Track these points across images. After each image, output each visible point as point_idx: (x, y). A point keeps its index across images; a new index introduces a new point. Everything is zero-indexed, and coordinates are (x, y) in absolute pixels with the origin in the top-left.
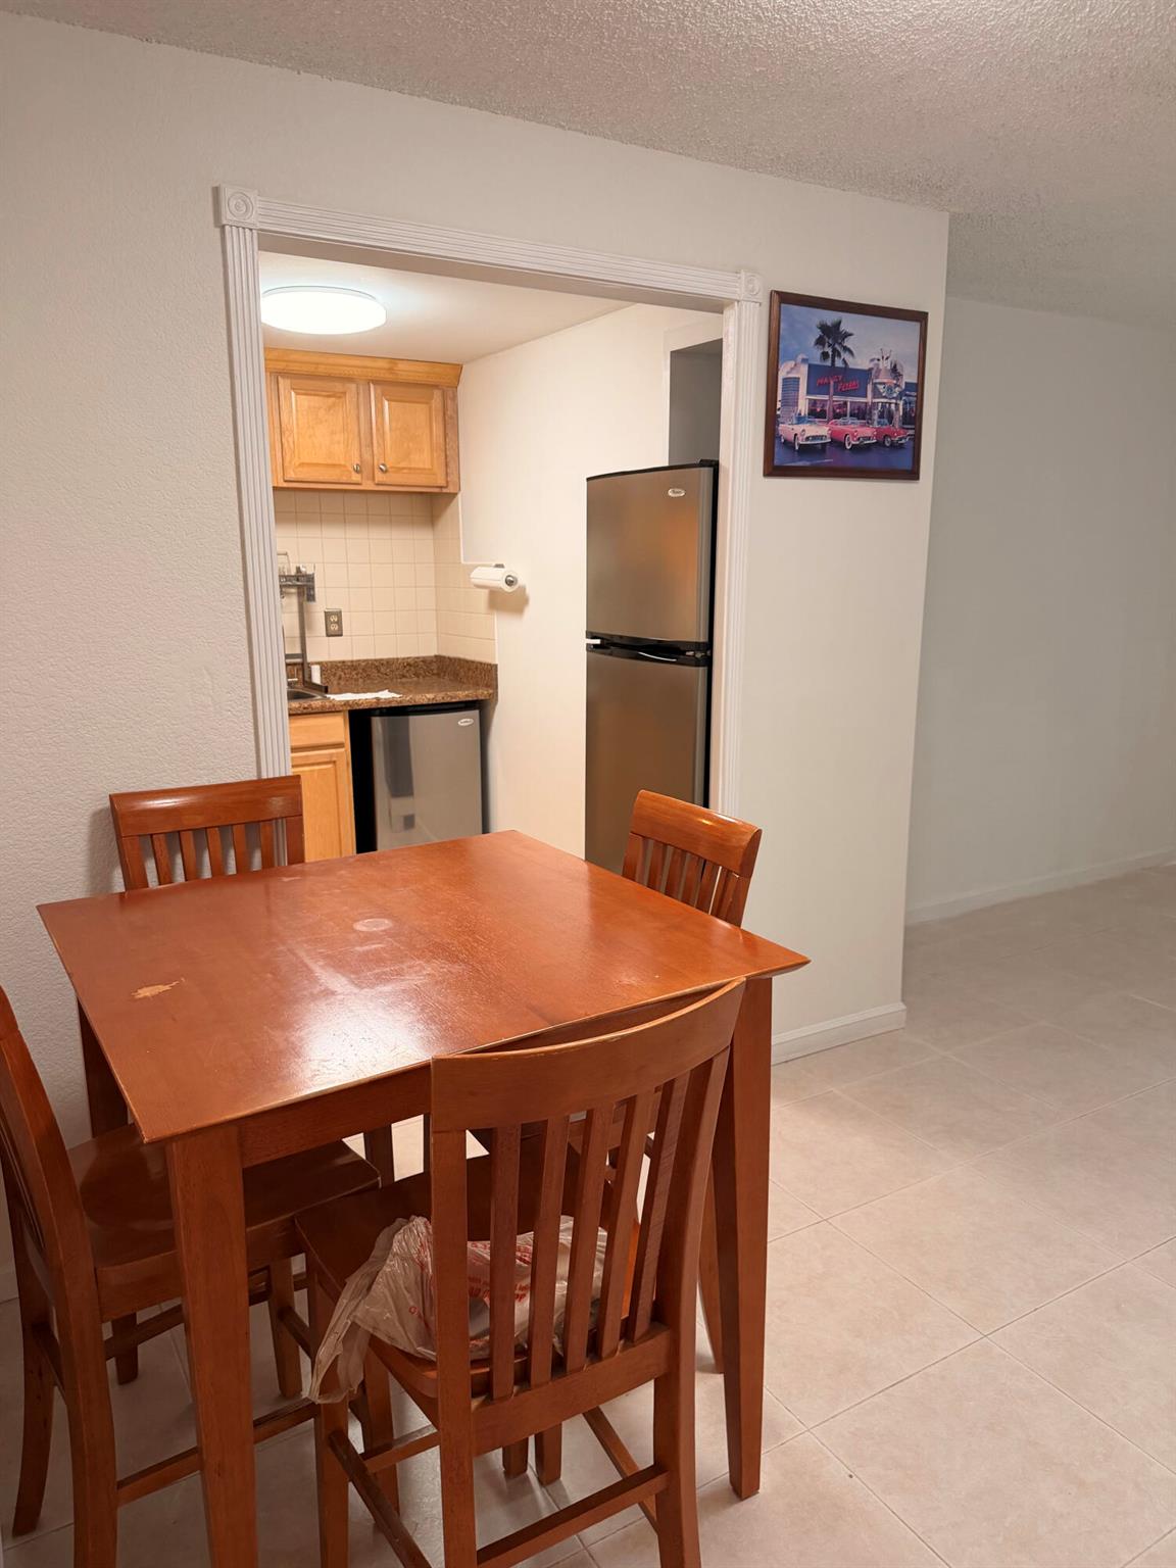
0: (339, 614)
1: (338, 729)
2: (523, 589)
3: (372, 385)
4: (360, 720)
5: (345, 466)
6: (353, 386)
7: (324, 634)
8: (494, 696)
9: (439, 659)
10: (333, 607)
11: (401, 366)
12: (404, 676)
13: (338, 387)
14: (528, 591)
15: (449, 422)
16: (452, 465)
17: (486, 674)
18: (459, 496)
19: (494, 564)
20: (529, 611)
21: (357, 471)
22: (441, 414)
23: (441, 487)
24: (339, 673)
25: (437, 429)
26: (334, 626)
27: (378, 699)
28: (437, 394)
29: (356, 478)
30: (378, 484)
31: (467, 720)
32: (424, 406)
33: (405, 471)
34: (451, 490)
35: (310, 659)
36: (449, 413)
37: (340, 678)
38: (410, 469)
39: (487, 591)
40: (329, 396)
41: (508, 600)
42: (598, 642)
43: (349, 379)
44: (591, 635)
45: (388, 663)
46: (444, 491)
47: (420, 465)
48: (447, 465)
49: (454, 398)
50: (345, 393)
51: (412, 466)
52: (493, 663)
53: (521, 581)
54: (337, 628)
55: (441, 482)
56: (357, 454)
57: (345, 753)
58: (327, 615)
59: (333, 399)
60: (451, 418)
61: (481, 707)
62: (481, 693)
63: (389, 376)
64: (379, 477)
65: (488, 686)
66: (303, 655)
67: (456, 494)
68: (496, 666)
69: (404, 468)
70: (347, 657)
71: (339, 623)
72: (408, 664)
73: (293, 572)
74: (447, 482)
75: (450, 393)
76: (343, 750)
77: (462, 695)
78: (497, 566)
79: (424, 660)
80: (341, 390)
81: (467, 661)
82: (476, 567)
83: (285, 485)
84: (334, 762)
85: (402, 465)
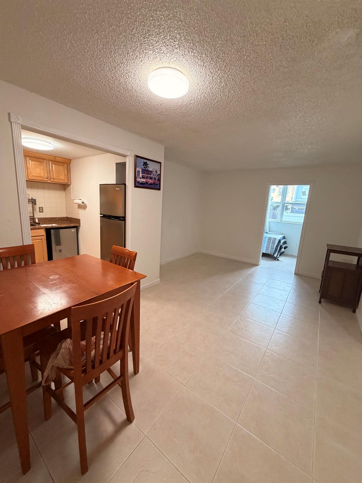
1: (43, 232)
2: (86, 204)
3: (50, 161)
4: (48, 231)
5: (43, 177)
6: (46, 161)
7: (39, 212)
8: (80, 225)
9: (67, 217)
10: (41, 206)
11: (57, 158)
12: (58, 221)
13: (42, 161)
14: (87, 205)
15: (69, 171)
16: (69, 179)
17: (78, 221)
20: (87, 209)
21: (47, 178)
22: (67, 169)
24: (43, 220)
25: (66, 171)
26: (41, 210)
27: (52, 226)
28: (65, 165)
29: (46, 180)
30: (52, 182)
31: (74, 230)
32: (63, 167)
34: (69, 184)
35: (35, 217)
36: (69, 169)
37: (43, 221)
38: (59, 179)
39: (77, 205)
40: (39, 162)
41: (83, 206)
42: (102, 215)
43: (45, 159)
44: (101, 214)
45: (55, 218)
47: (62, 178)
49: (70, 166)
50: (43, 162)
52: (79, 218)
53: (85, 203)
55: (67, 182)
56: (47, 175)
57: (45, 237)
58: (39, 208)
61: (77, 228)
62: (77, 225)
63: (54, 160)
64: (52, 180)
65: (78, 223)
66: (33, 216)
67: (70, 185)
68: (80, 219)
70: (45, 217)
71: (43, 209)
72: (60, 219)
73: (31, 199)
75: (69, 165)
76: (44, 237)
77: (72, 225)
78: (80, 199)
79: (63, 218)
81: (73, 218)
82: (75, 199)
83: (29, 180)
84: (42, 239)
85: (57, 178)
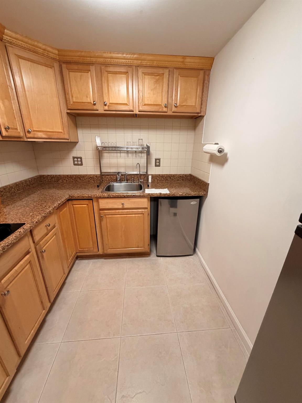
0: (159, 159)
3: (175, 69)
5: (161, 105)
6: (167, 71)
7: (154, 166)
8: (206, 195)
9: (191, 175)
10: (157, 157)
11: (188, 60)
13: (161, 71)
16: (204, 104)
18: (205, 117)
19: (214, 143)
21: (165, 107)
22: (202, 82)
23: (198, 113)
24: (158, 178)
25: (200, 89)
28: (202, 73)
29: (165, 110)
30: (173, 112)
31: (194, 202)
32: (195, 79)
33: (185, 107)
34: (202, 114)
35: (149, 173)
36: (206, 82)
38: (187, 106)
39: (208, 156)
40: (157, 75)
43: (166, 68)
45: (174, 176)
46: (199, 115)
47: (191, 105)
48: (202, 104)
49: (209, 75)
50: (163, 74)
51: (188, 104)
52: (206, 181)
54: (158, 164)
55: (198, 111)
56: (166, 100)
57: (147, 212)
58: (156, 160)
59: (158, 77)
60: (206, 84)
62: (201, 194)
63: (182, 66)
64: (174, 109)
65: (205, 191)
66: (147, 172)
68: (209, 184)
69: (184, 105)
70: (161, 173)
71: (159, 162)
72: (181, 177)
74: (201, 111)
75: (207, 73)
76: (147, 210)
77: (193, 194)
78: (216, 144)
79: (186, 175)
80: (162, 72)
82: (207, 144)
84: (144, 214)
85: (183, 104)
